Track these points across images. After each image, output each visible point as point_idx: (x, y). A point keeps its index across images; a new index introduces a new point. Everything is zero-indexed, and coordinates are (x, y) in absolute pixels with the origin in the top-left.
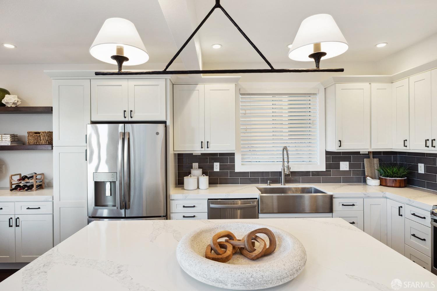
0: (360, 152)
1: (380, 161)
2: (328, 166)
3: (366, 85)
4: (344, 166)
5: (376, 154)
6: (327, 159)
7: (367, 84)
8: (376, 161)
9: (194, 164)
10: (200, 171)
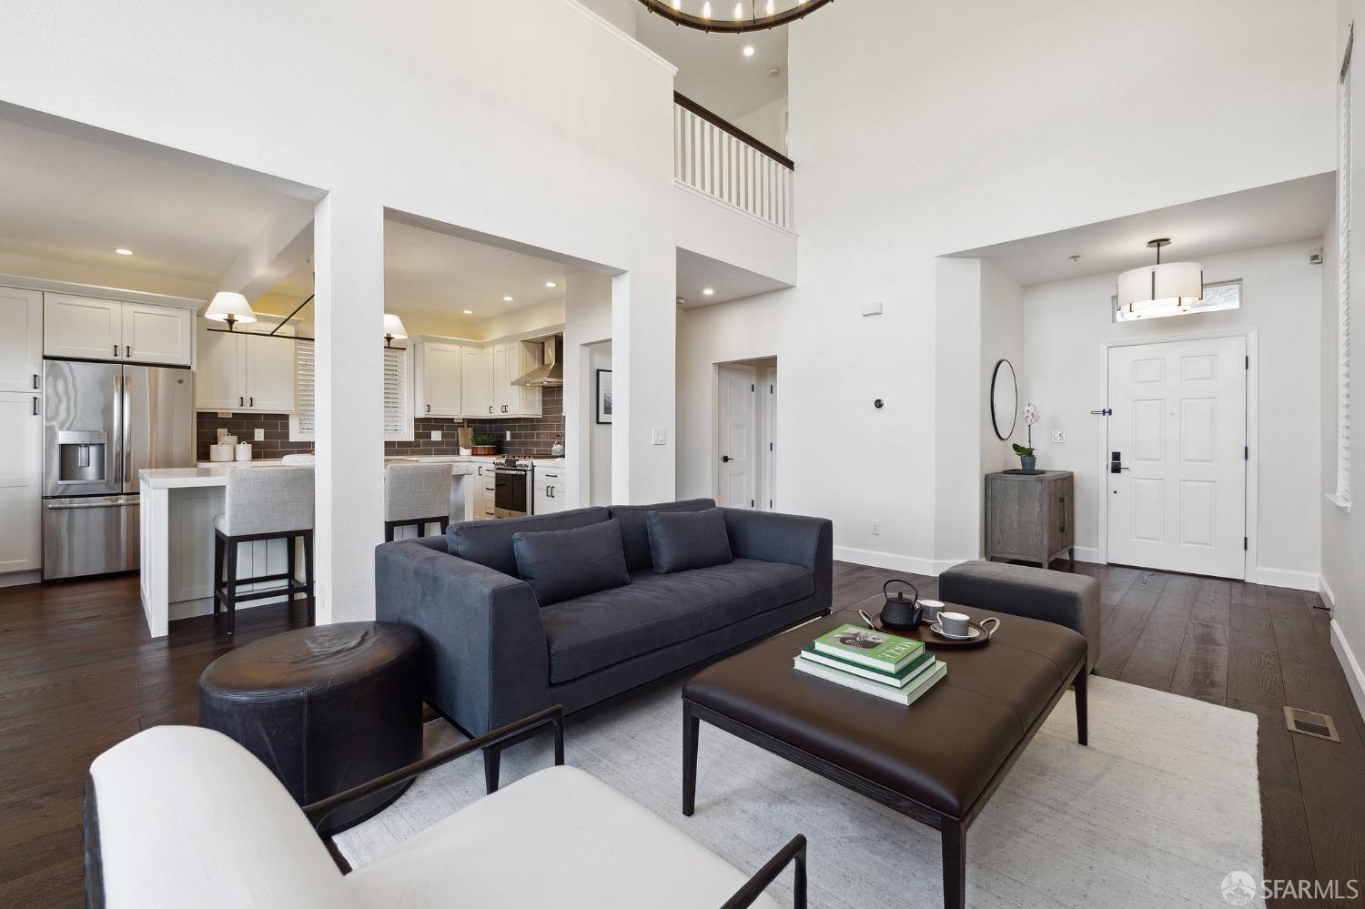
0: (453, 419)
1: (474, 430)
2: (417, 435)
3: (456, 348)
4: (436, 436)
5: (470, 422)
6: (416, 428)
7: (459, 347)
8: (470, 430)
9: (219, 430)
10: (235, 438)
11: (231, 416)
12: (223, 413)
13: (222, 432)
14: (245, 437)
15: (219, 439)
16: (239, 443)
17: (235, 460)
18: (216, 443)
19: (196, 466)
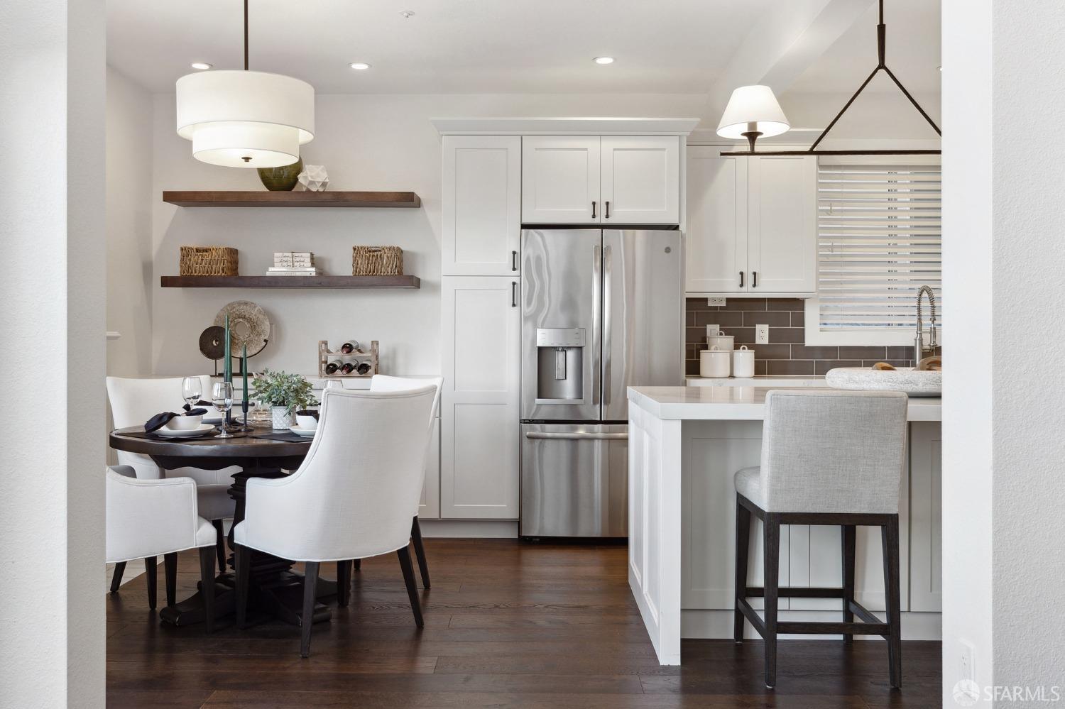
9: (709, 327)
10: (730, 340)
11: (724, 304)
12: (714, 300)
13: (713, 329)
14: (743, 339)
15: (709, 342)
16: (737, 347)
17: (732, 376)
18: (706, 347)
19: (685, 384)
